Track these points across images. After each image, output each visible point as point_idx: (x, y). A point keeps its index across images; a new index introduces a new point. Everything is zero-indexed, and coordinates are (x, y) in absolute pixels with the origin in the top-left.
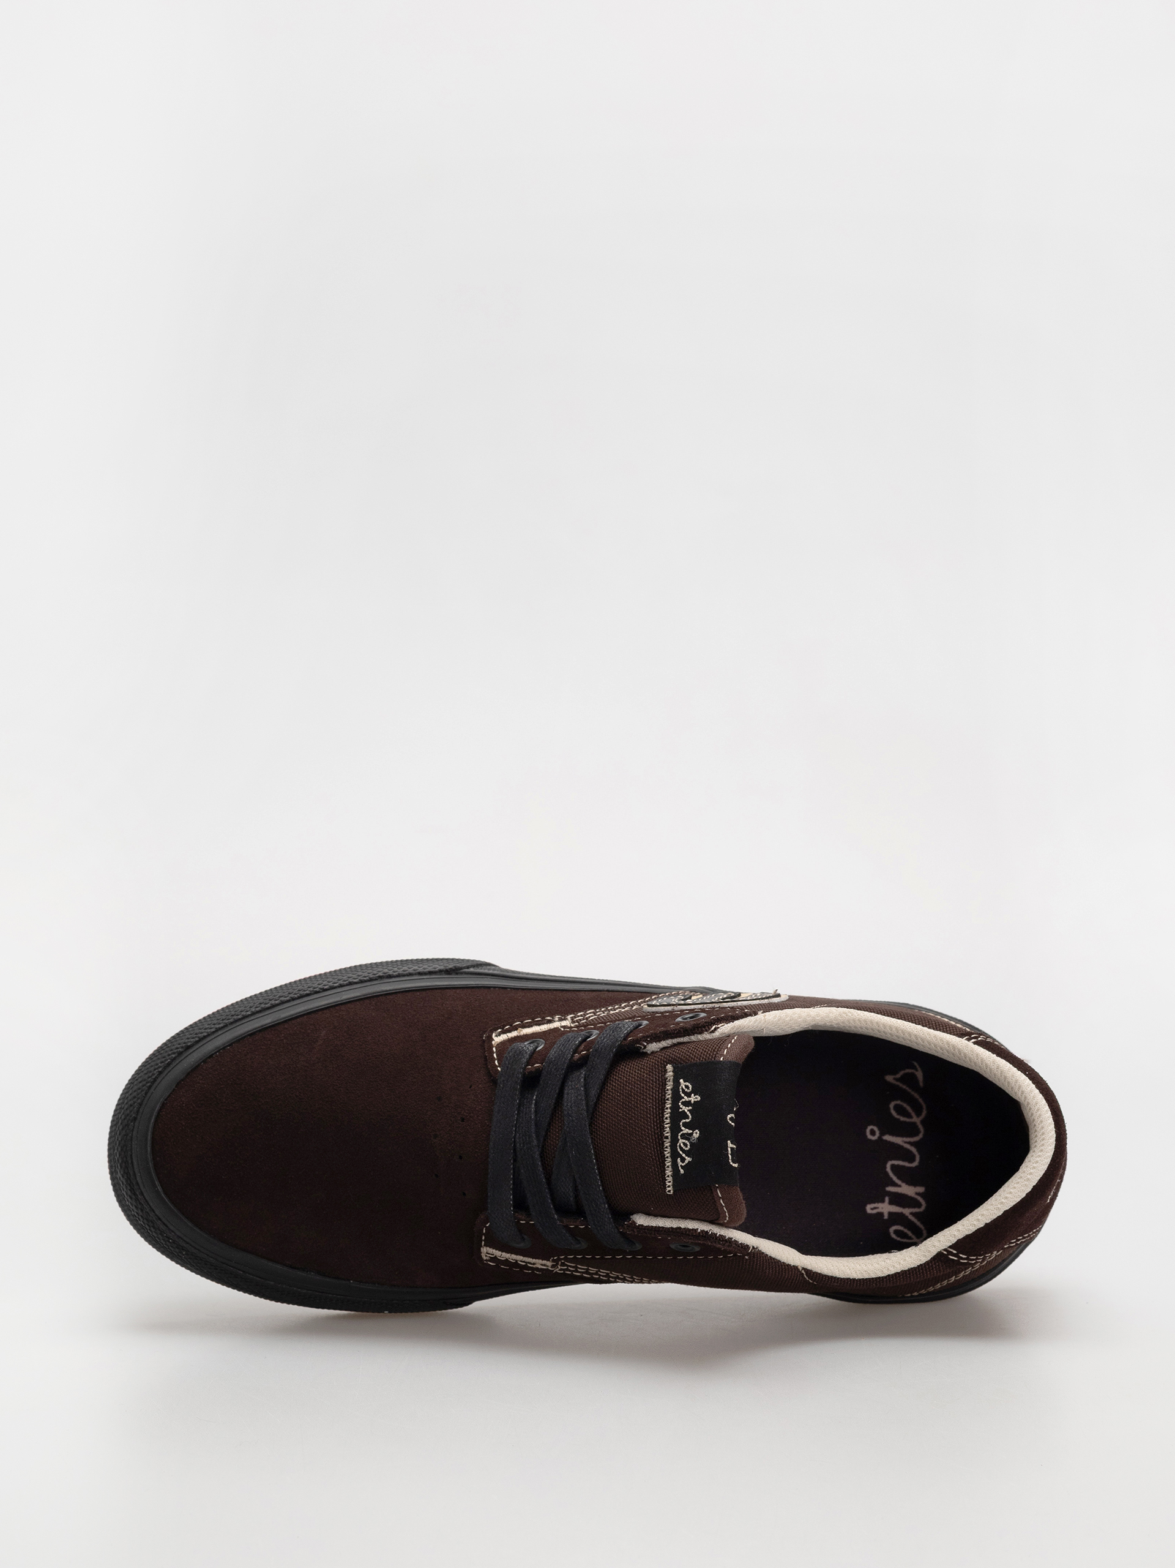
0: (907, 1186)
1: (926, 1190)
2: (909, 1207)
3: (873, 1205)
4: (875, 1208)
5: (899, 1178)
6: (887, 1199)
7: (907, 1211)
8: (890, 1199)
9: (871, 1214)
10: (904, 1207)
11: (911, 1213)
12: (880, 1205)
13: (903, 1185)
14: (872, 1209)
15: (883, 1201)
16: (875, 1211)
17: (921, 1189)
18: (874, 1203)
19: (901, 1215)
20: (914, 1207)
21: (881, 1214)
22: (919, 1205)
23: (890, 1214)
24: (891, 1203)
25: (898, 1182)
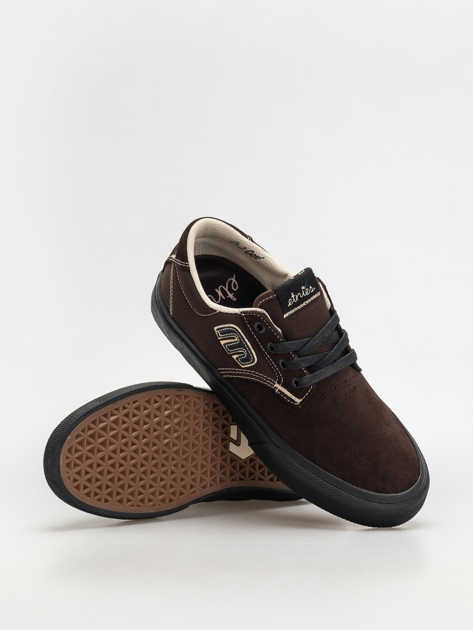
0: (219, 294)
1: (215, 289)
2: (224, 290)
3: (233, 299)
4: (233, 298)
5: (219, 298)
6: (228, 297)
7: (226, 290)
8: (227, 296)
9: (236, 298)
10: (226, 291)
11: (226, 288)
12: (231, 298)
13: (219, 295)
14: (234, 299)
15: (229, 298)
16: (234, 298)
17: (216, 290)
18: (232, 299)
19: (228, 290)
20: (223, 289)
21: (233, 295)
22: (221, 288)
23: (231, 293)
24: (228, 295)
25: (220, 297)
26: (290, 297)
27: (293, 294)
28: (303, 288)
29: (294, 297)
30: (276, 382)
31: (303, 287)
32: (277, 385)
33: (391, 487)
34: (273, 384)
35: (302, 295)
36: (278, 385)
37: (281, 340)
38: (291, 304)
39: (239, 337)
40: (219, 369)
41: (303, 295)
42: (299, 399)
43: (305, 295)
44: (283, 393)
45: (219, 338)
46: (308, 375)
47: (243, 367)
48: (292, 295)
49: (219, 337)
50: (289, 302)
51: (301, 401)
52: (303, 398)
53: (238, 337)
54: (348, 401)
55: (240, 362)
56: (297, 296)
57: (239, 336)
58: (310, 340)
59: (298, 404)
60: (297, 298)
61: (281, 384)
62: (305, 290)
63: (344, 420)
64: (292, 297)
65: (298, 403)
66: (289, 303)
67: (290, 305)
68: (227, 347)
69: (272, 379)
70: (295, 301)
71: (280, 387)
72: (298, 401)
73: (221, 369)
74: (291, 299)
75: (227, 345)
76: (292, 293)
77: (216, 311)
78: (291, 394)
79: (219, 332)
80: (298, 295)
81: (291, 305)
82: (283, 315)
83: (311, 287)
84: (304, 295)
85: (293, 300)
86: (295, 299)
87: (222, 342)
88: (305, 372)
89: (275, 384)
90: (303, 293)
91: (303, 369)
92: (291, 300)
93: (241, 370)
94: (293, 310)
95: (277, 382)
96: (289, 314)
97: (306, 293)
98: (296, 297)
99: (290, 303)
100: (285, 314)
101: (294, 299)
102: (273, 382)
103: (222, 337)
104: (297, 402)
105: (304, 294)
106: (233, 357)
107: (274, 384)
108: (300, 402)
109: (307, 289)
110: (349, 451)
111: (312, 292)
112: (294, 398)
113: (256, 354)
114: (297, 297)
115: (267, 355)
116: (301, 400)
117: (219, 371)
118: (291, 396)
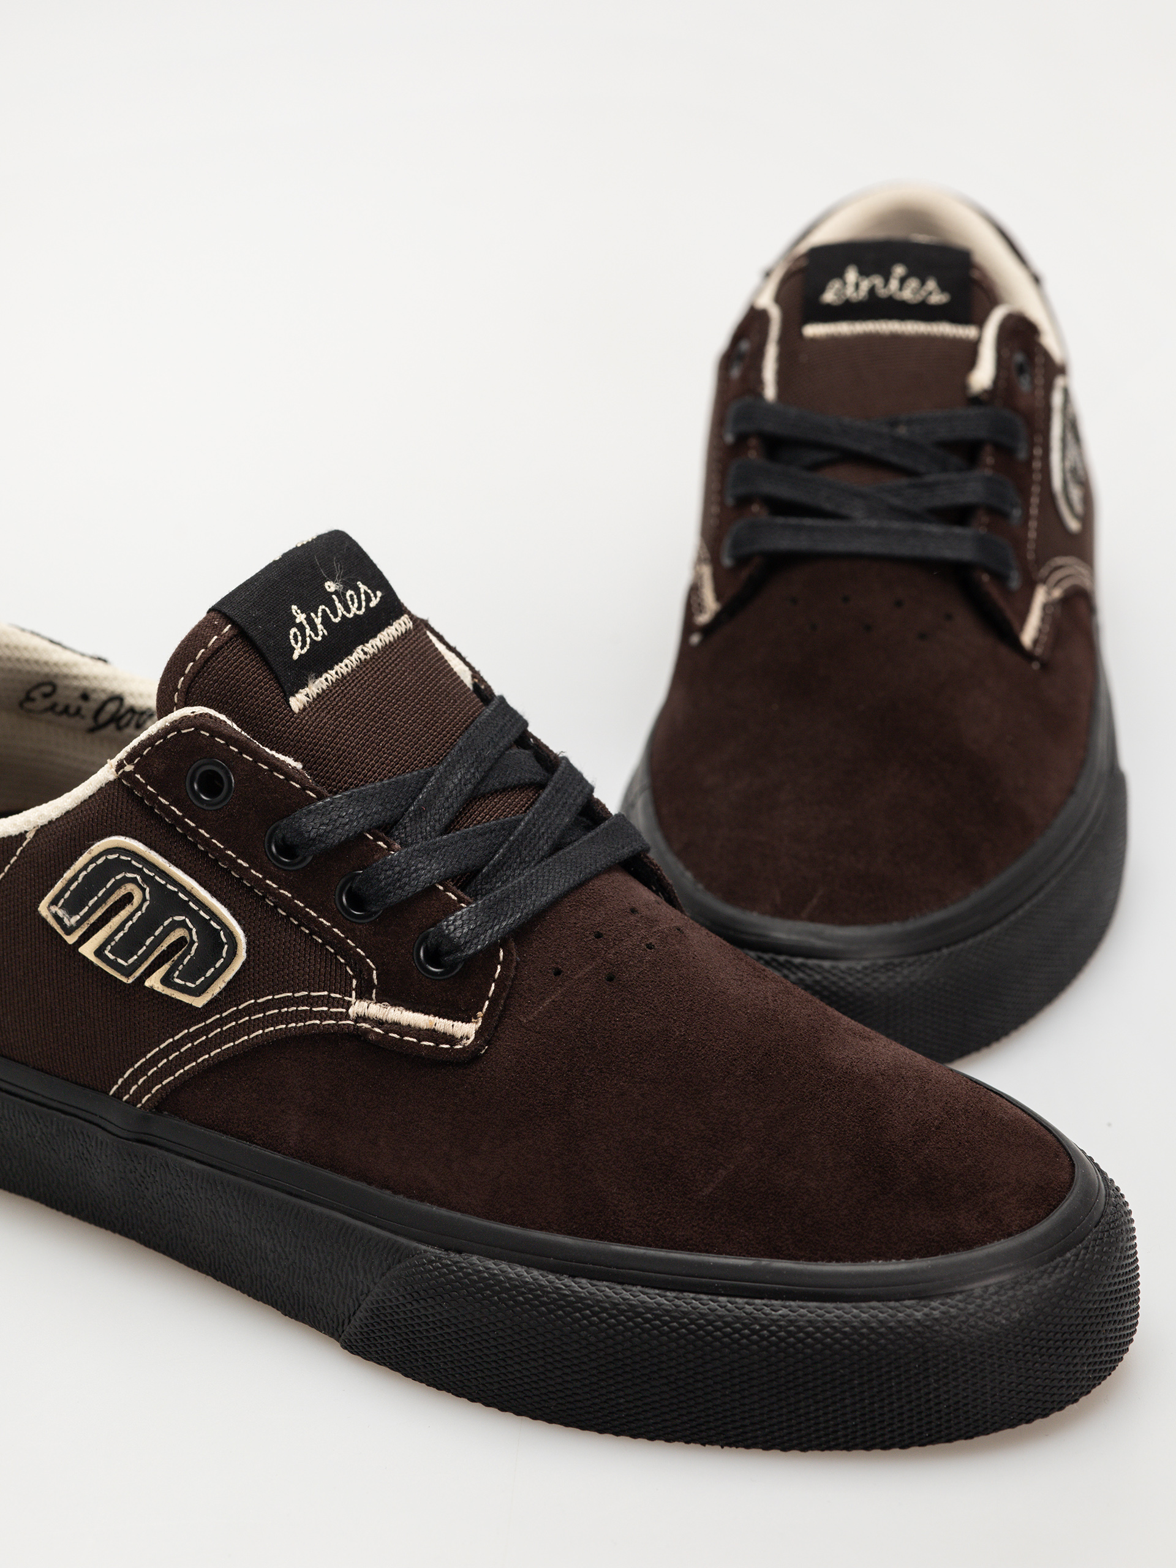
26: (291, 621)
27: (299, 611)
28: (330, 586)
29: (305, 623)
30: (351, 996)
31: (327, 584)
32: (359, 1007)
33: (976, 1220)
34: (344, 1010)
35: (336, 616)
36: (365, 1004)
37: (311, 794)
38: (302, 648)
39: (146, 878)
40: (115, 1087)
41: (340, 614)
42: (468, 1021)
43: (348, 615)
44: (396, 1026)
45: (71, 939)
46: (468, 904)
47: (199, 1002)
48: (295, 614)
49: (70, 931)
50: (293, 642)
51: (480, 1024)
52: (484, 1010)
53: (138, 878)
54: (670, 968)
55: (184, 990)
56: (317, 617)
57: (139, 871)
58: (429, 775)
59: (469, 1042)
60: (320, 627)
61: (374, 996)
62: (344, 595)
63: (681, 1031)
64: (298, 621)
65: (468, 1038)
66: (295, 646)
67: (301, 656)
68: (112, 957)
69: (330, 992)
70: (315, 638)
71: (376, 1010)
72: (466, 1030)
73: (120, 1081)
74: (294, 630)
75: (109, 947)
76: (294, 607)
77: (22, 836)
78: (427, 1016)
79: (61, 913)
80: (320, 614)
81: (303, 652)
82: (288, 702)
83: (363, 588)
84: (345, 613)
85: (308, 634)
86: (314, 628)
87: (88, 950)
88: (453, 897)
89: (348, 1005)
90: (339, 605)
91: (441, 888)
92: (298, 633)
93: (200, 1025)
94: (320, 679)
95: (354, 993)
96: (307, 695)
97: (350, 608)
98: (316, 620)
99: (297, 643)
100: (294, 696)
101: (308, 631)
102: (338, 1002)
103: (79, 923)
104: (461, 1037)
105: (342, 609)
106: (148, 983)
107: (347, 1009)
108: (477, 1032)
109: (350, 592)
110: (745, 1139)
111: (373, 604)
112: (443, 1025)
113: (234, 916)
114: (318, 621)
115: (279, 888)
116: (477, 1023)
117: (118, 1095)
118: (430, 1021)
